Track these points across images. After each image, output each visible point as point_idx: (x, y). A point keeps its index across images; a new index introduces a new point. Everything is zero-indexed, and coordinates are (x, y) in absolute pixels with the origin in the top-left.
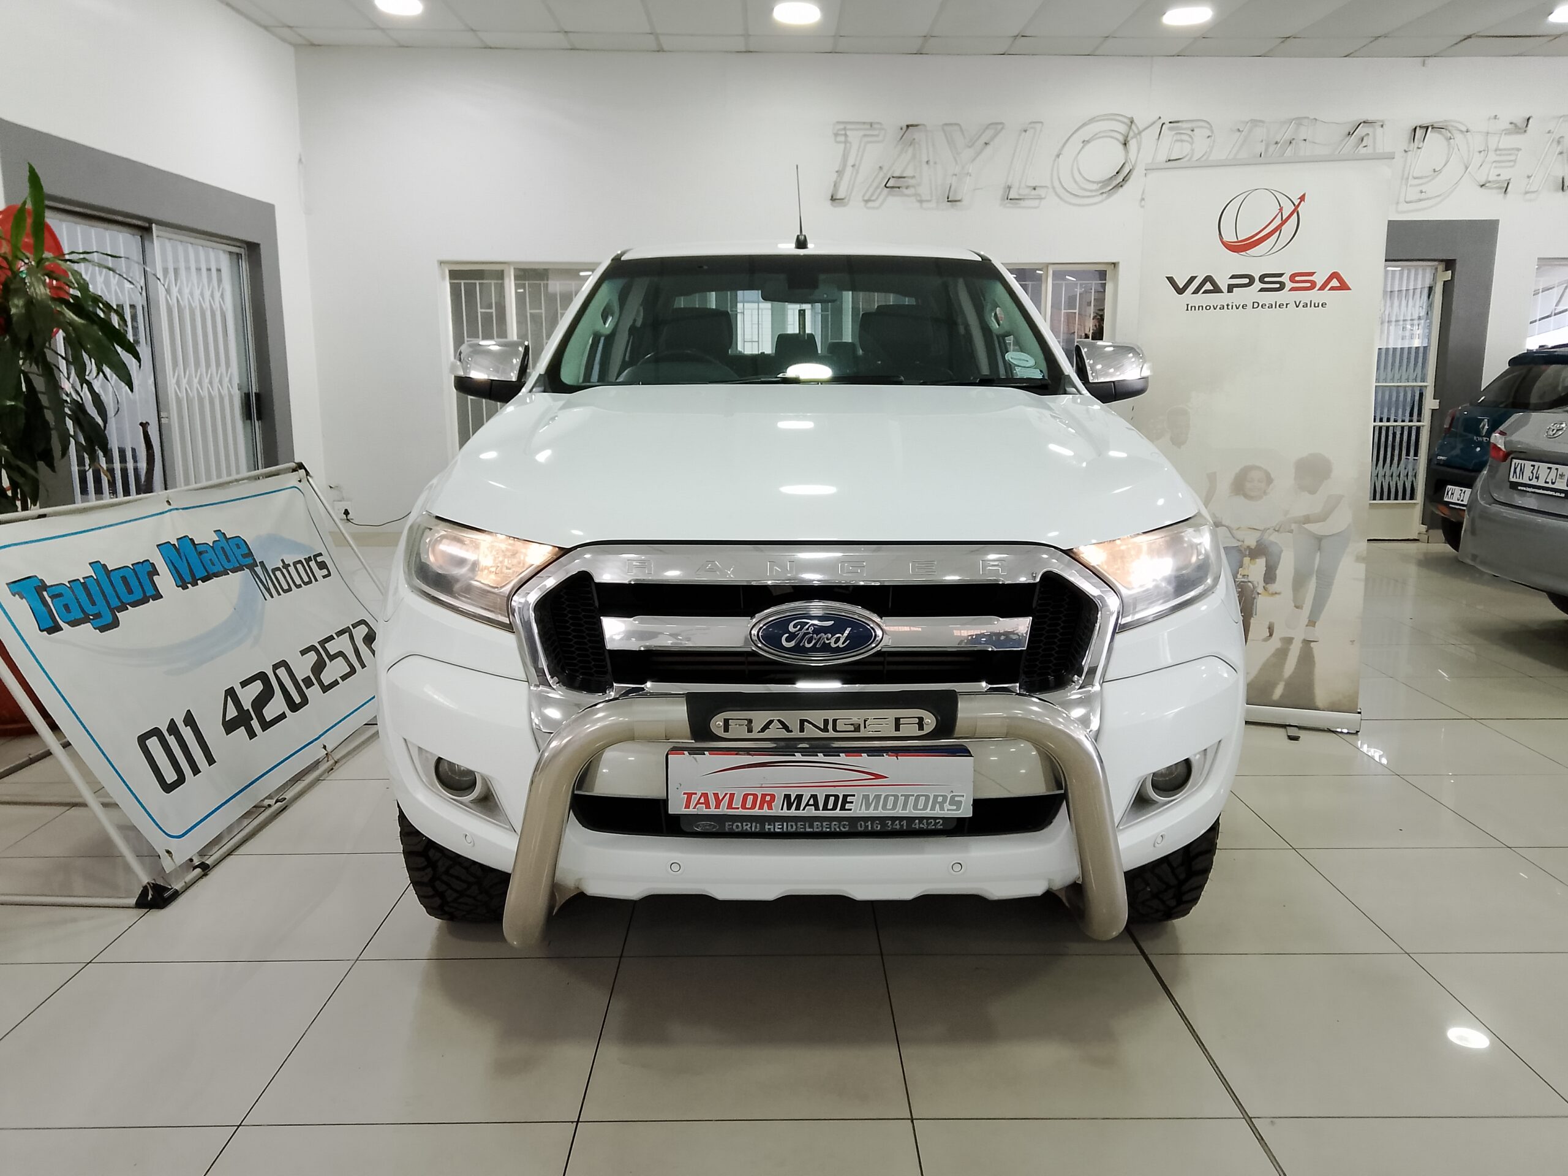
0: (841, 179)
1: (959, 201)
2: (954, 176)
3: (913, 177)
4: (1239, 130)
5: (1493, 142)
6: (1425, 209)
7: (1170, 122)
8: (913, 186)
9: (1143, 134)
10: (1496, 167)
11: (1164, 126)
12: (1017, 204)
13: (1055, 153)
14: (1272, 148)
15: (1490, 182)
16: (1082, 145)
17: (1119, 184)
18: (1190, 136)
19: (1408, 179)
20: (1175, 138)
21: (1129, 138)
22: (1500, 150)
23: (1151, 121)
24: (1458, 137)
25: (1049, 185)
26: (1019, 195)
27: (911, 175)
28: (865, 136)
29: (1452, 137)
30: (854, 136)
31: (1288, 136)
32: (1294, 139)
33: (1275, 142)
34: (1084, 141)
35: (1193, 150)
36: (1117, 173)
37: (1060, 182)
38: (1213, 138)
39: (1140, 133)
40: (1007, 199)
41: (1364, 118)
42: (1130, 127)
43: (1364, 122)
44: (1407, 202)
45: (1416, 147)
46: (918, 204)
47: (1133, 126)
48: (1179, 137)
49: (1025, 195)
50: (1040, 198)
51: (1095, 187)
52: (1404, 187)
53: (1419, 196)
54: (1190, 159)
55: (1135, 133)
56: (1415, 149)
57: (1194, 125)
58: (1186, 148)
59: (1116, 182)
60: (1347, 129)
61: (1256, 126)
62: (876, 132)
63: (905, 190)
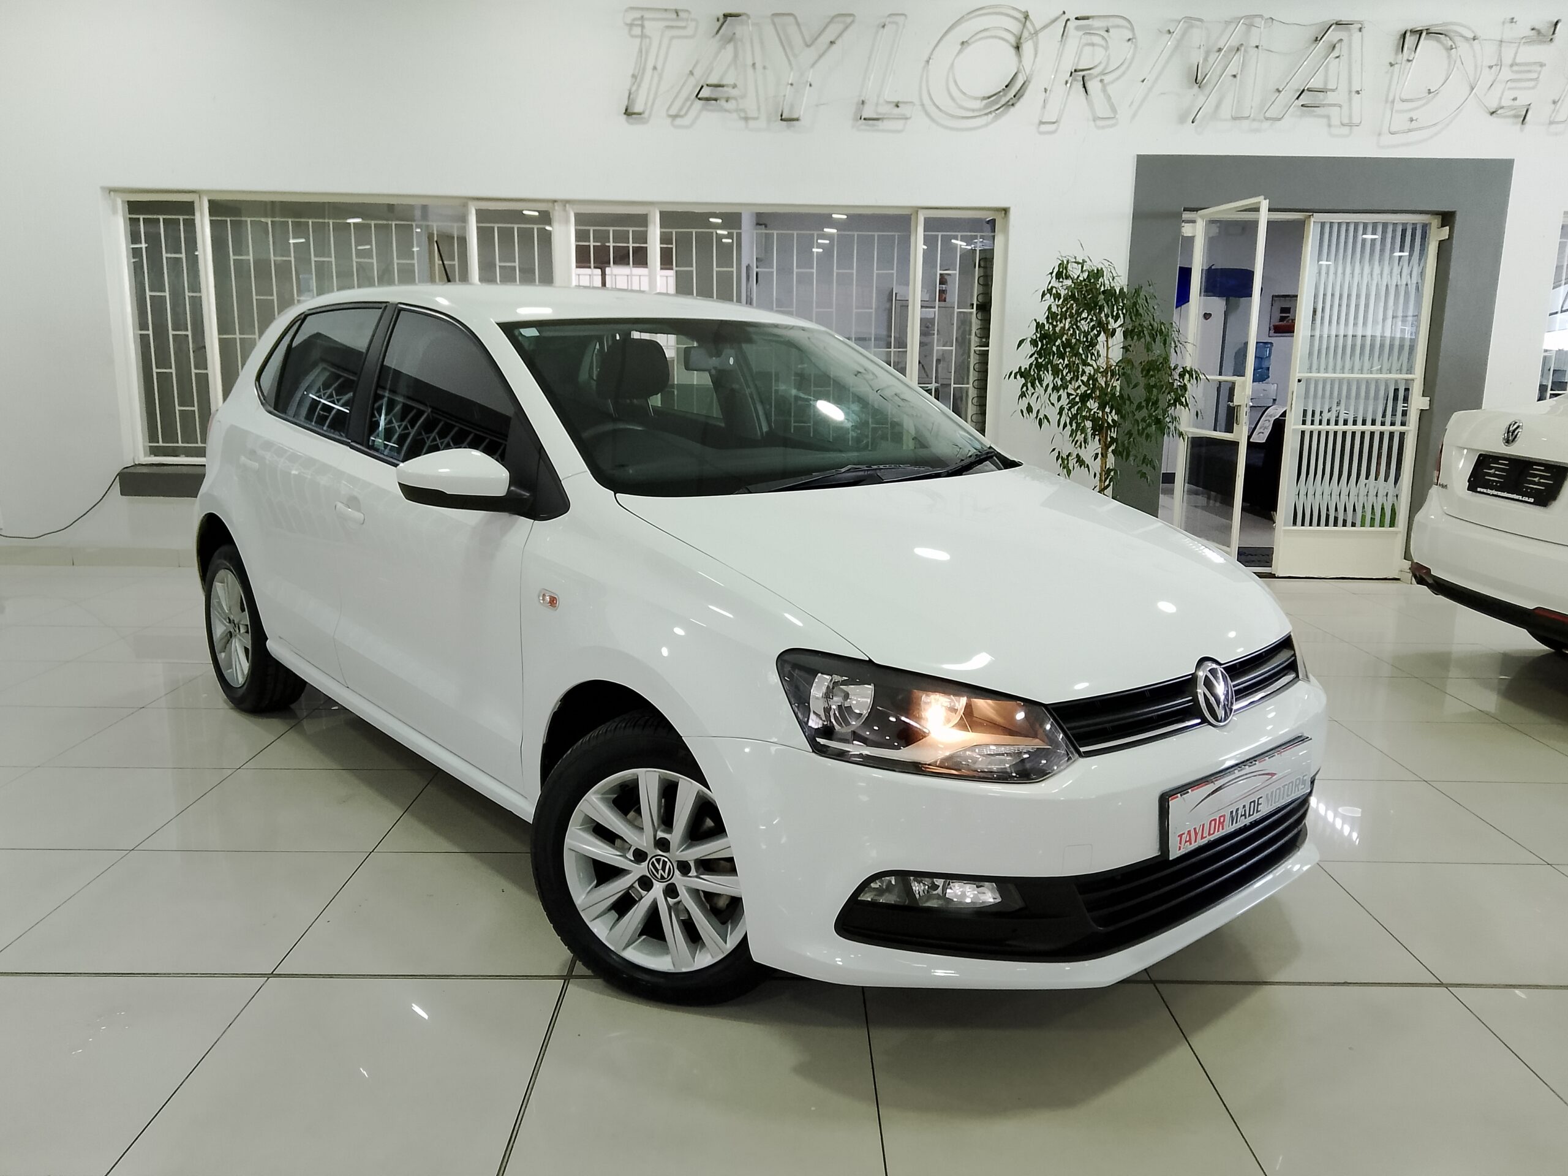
0: (639, 86)
1: (797, 120)
2: (789, 86)
3: (734, 86)
4: (1169, 32)
5: (1508, 56)
6: (1415, 143)
7: (1077, 18)
8: (735, 99)
9: (1041, 35)
10: (1509, 89)
11: (1068, 22)
12: (874, 125)
13: (926, 58)
14: (1211, 60)
15: (1502, 108)
16: (960, 47)
17: (1008, 101)
18: (1104, 38)
19: (1393, 102)
20: (1084, 41)
21: (1022, 41)
22: (1517, 65)
23: (1052, 18)
24: (1463, 47)
25: (916, 101)
26: (877, 113)
27: (732, 83)
28: (668, 27)
29: (1454, 46)
30: (653, 27)
31: (1234, 42)
32: (1242, 44)
33: (1216, 49)
34: (963, 43)
35: (1109, 57)
36: (1006, 86)
37: (931, 99)
38: (1134, 40)
39: (1036, 33)
40: (861, 119)
41: (1338, 18)
42: (1024, 25)
43: (1337, 24)
44: (1391, 135)
45: (1405, 58)
46: (742, 123)
47: (1027, 21)
48: (1088, 38)
49: (885, 114)
50: (905, 119)
51: (979, 104)
52: (1388, 112)
53: (1408, 125)
54: (1105, 68)
55: (1030, 33)
56: (1404, 62)
57: (1110, 22)
58: (1100, 54)
59: (1004, 100)
60: (1313, 32)
61: (1192, 26)
62: (682, 24)
63: (723, 103)
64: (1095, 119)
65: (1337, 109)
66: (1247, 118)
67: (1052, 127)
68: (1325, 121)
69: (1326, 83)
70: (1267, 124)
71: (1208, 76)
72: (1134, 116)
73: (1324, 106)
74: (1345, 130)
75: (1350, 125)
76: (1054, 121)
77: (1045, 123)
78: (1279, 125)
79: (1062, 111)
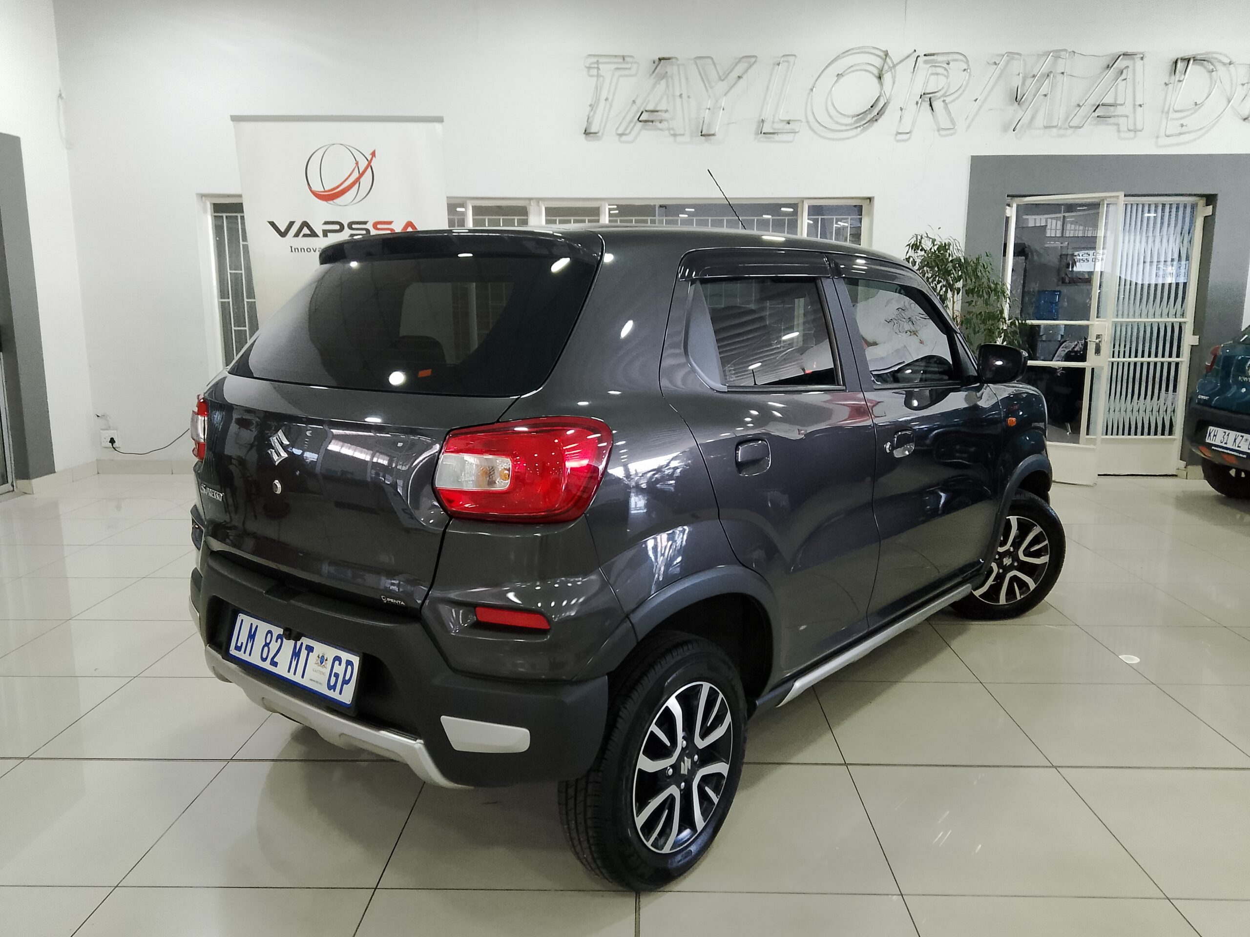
0: (595, 113)
1: (713, 135)
2: (707, 110)
3: (666, 111)
4: (995, 63)
6: (1185, 143)
7: (925, 55)
8: (667, 120)
9: (897, 68)
11: (919, 58)
12: (772, 138)
13: (810, 87)
14: (1028, 83)
16: (836, 78)
17: (873, 117)
18: (945, 69)
19: (1168, 112)
20: (930, 72)
21: (884, 72)
23: (906, 54)
24: (1221, 69)
25: (803, 119)
26: (773, 129)
27: (664, 109)
28: (617, 69)
29: (1215, 70)
30: (606, 69)
31: (1044, 70)
32: (1051, 72)
33: (1032, 75)
34: (838, 74)
35: (949, 84)
36: (872, 107)
37: (815, 117)
38: (969, 70)
39: (894, 66)
40: (761, 133)
41: (1124, 50)
42: (885, 61)
43: (1124, 55)
44: (1167, 137)
45: (1177, 79)
46: (671, 139)
47: (887, 58)
48: (934, 70)
49: (779, 129)
50: (794, 132)
51: (850, 121)
52: (1164, 121)
53: (1179, 130)
54: (946, 92)
55: (889, 67)
56: (1176, 82)
57: (950, 57)
58: (942, 81)
59: (868, 119)
60: (1105, 62)
61: (1013, 59)
62: (628, 66)
63: (658, 124)
64: (939, 129)
65: (1124, 118)
66: (1055, 127)
67: (905, 137)
68: (1115, 127)
69: (1116, 99)
70: (1070, 131)
71: (1024, 97)
72: (969, 126)
73: (1114, 116)
74: (1132, 134)
75: (1135, 131)
76: (908, 132)
77: (900, 133)
78: (1080, 131)
79: (913, 124)
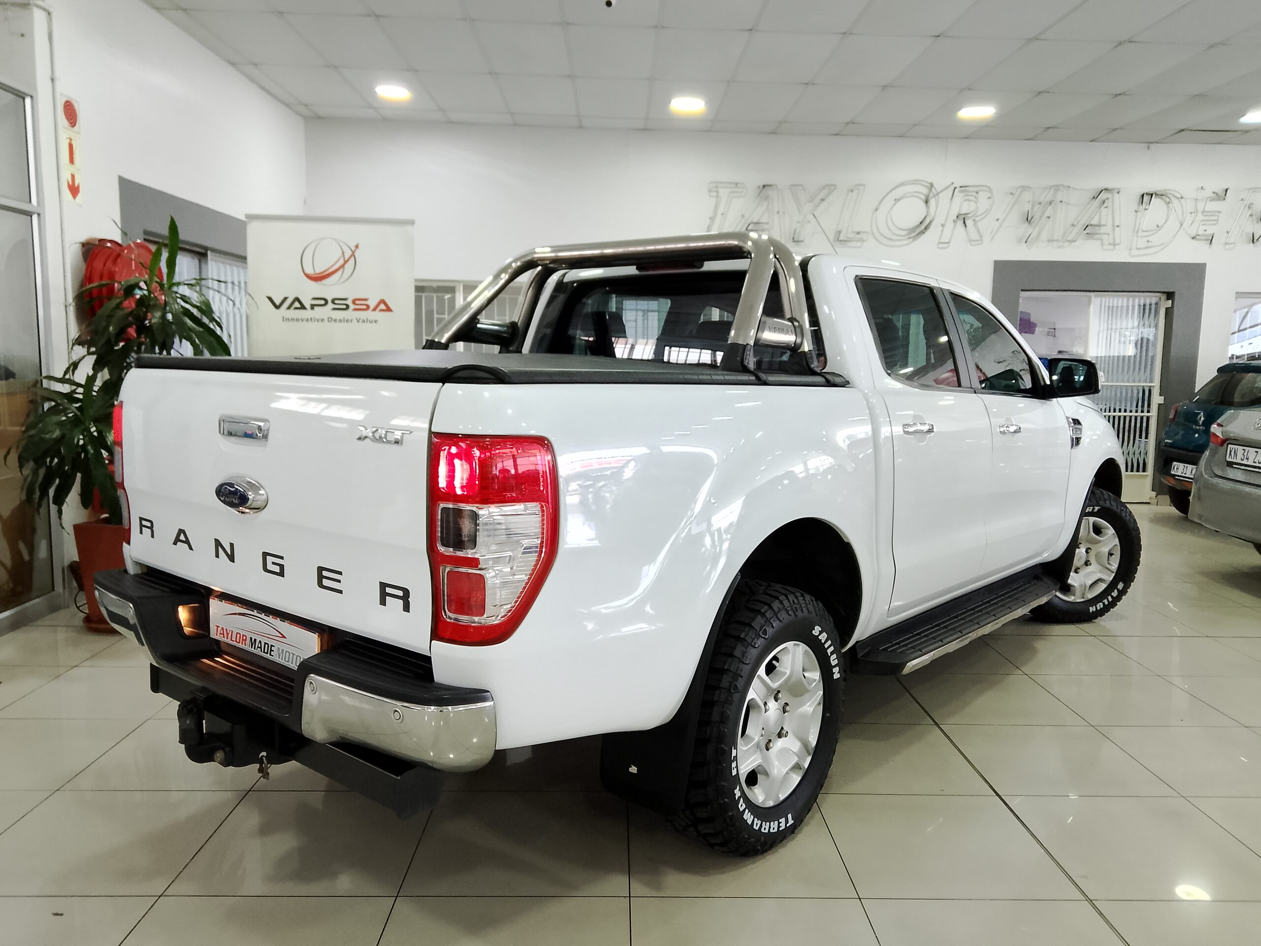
0: (713, 223)
1: (802, 241)
2: (798, 224)
3: (767, 223)
4: (1012, 194)
5: (1200, 206)
6: (1151, 254)
7: (961, 187)
8: (767, 230)
9: (940, 195)
10: (1203, 225)
11: (956, 190)
12: (846, 244)
13: (874, 207)
14: (1036, 209)
15: (1199, 235)
16: (894, 202)
17: (921, 231)
18: (975, 197)
19: (1138, 231)
20: (964, 198)
21: (929, 198)
22: (1206, 212)
23: (946, 185)
24: (1175, 202)
25: (869, 231)
26: (847, 238)
28: (732, 192)
29: (1171, 202)
30: (723, 192)
31: (1048, 199)
32: (1053, 201)
33: (1039, 202)
34: (895, 199)
35: (977, 208)
36: (921, 223)
37: (878, 230)
38: (992, 199)
39: (938, 194)
40: (839, 241)
41: (1106, 186)
42: (930, 190)
43: (1105, 189)
44: (1137, 249)
45: (1144, 208)
47: (933, 189)
48: (967, 198)
49: (851, 238)
50: (862, 240)
51: (904, 233)
52: (1135, 238)
53: (1146, 244)
54: (975, 214)
55: (934, 194)
56: (1143, 210)
57: (979, 189)
58: (973, 206)
59: (919, 230)
60: (1092, 194)
61: (1025, 191)
62: (740, 190)
64: (970, 241)
65: (1107, 236)
66: (1057, 240)
67: (945, 245)
68: (1099, 242)
69: (1100, 221)
70: (1067, 244)
71: (1034, 217)
72: (992, 238)
73: (1099, 234)
74: (1111, 247)
75: (1114, 244)
76: (947, 241)
77: (942, 243)
78: (1073, 244)
79: (951, 238)
